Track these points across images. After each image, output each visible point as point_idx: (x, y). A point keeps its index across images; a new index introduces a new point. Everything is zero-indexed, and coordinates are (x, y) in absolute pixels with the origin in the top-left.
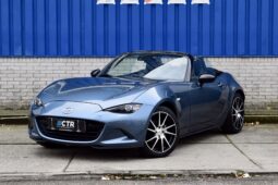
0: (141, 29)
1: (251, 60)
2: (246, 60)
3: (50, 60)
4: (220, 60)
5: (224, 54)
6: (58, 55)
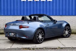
0: (34, 8)
1: (63, 16)
2: (62, 17)
3: (8, 16)
4: (55, 16)
5: (56, 15)
6: (10, 15)
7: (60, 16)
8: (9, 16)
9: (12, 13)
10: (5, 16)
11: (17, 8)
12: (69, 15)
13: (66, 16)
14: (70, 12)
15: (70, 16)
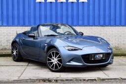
6: (18, 25)
7: (101, 27)
8: (16, 27)
9: (21, 21)
10: (10, 27)
11: (29, 13)
12: (115, 25)
13: (111, 27)
14: (118, 19)
15: (116, 27)
